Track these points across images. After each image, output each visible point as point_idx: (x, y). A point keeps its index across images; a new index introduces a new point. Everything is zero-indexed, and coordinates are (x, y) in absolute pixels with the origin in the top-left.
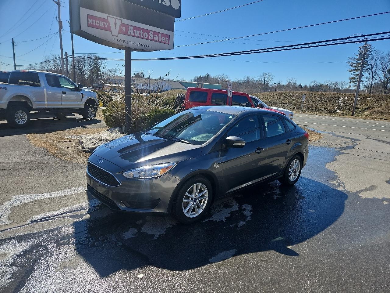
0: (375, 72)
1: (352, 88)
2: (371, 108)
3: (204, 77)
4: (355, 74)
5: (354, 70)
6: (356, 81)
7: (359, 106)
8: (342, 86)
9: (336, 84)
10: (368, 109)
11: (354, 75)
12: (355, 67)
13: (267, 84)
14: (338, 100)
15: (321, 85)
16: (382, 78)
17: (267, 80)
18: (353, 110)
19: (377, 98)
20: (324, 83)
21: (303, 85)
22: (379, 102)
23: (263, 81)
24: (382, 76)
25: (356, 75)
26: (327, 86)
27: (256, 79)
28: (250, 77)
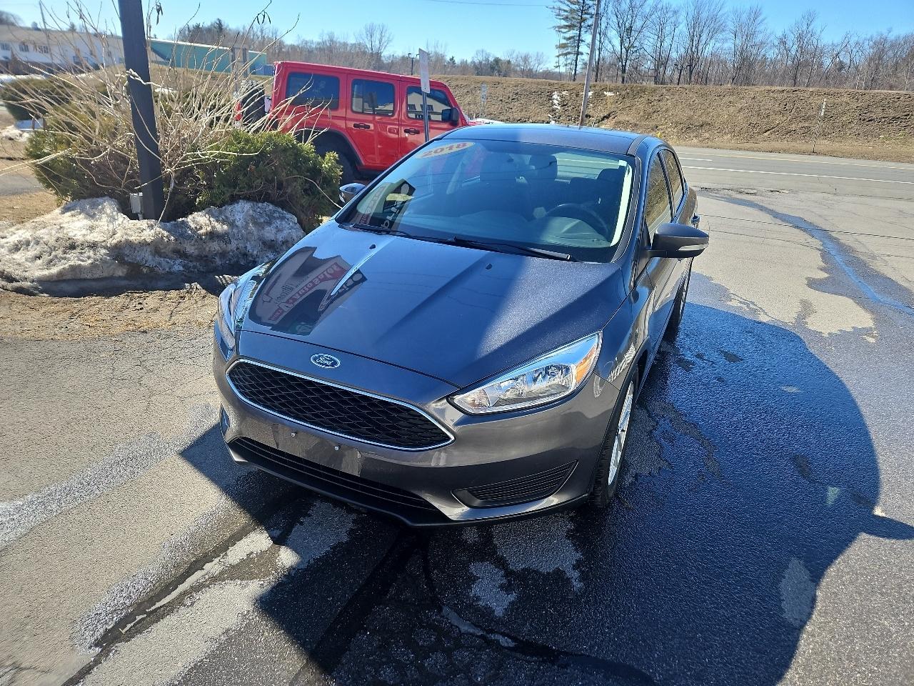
0: (605, 34)
1: (563, 70)
2: (613, 116)
3: (209, 30)
4: (568, 35)
5: (566, 27)
6: (569, 53)
7: (590, 111)
8: (539, 64)
9: (526, 59)
10: (607, 117)
11: (565, 38)
12: (566, 18)
13: (378, 55)
14: (550, 97)
15: (497, 61)
16: (618, 48)
17: (377, 43)
18: (582, 119)
19: (624, 93)
20: (503, 56)
21: (457, 61)
22: (628, 102)
23: (369, 46)
24: (617, 42)
25: (570, 38)
26: (509, 62)
27: (352, 41)
28: (336, 35)
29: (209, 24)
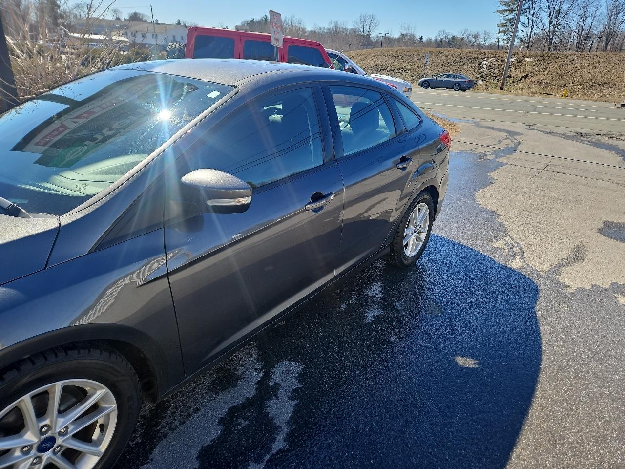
0: (537, 16)
1: (501, 43)
2: (530, 77)
3: (259, 22)
4: (507, 17)
5: (506, 11)
6: (507, 31)
7: (512, 73)
8: (486, 39)
9: (476, 36)
10: (525, 77)
11: (505, 19)
12: (507, 5)
13: (368, 35)
14: (480, 63)
15: (454, 38)
16: (547, 25)
17: (368, 27)
18: (504, 79)
19: (541, 58)
20: (459, 35)
21: (425, 39)
22: (543, 66)
23: (362, 31)
24: (546, 21)
25: (508, 20)
26: (463, 39)
27: (350, 26)
28: (339, 23)
29: (260, 18)
